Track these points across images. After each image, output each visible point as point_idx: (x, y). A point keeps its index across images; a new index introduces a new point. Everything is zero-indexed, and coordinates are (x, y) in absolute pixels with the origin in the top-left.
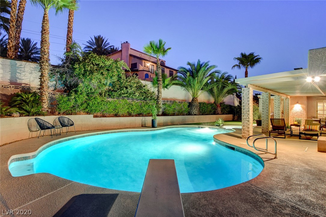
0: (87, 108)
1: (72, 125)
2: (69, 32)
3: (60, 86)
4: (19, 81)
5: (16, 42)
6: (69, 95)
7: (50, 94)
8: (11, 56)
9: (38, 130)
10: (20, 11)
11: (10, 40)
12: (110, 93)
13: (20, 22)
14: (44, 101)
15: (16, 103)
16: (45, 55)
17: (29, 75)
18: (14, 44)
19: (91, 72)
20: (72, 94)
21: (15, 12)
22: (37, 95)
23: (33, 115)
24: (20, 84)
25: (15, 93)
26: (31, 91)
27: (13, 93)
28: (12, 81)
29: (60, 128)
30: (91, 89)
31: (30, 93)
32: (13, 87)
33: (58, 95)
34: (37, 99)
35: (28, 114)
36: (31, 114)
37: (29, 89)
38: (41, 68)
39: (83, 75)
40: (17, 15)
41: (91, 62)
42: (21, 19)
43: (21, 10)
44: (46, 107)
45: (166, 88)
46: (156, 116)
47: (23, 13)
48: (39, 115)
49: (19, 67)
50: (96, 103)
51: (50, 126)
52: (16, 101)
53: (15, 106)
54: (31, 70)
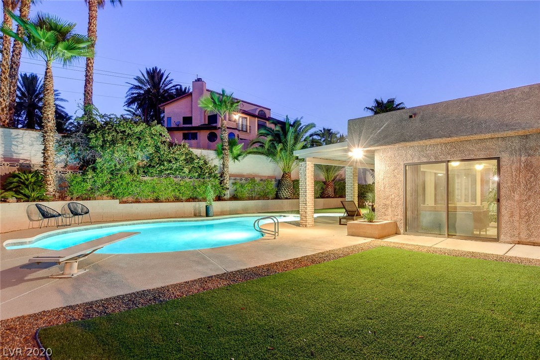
0: (110, 190)
1: (87, 213)
2: (88, 82)
3: (73, 162)
4: (15, 156)
5: (11, 98)
6: (83, 174)
7: (58, 172)
8: (3, 120)
9: (41, 220)
10: (15, 54)
11: (2, 99)
12: (146, 169)
13: (16, 70)
14: (49, 183)
15: (12, 186)
16: (49, 122)
17: (30, 148)
18: (7, 104)
19: (113, 142)
20: (87, 173)
21: (8, 60)
22: (40, 175)
23: (34, 201)
24: (17, 160)
25: (10, 173)
26: (32, 169)
27: (7, 173)
28: (7, 157)
29: (70, 218)
30: (115, 166)
31: (30, 172)
32: (8, 165)
33: (69, 175)
34: (40, 180)
35: (28, 198)
36: (31, 199)
37: (29, 166)
38: (44, 140)
39: (102, 147)
40: (11, 59)
41: (113, 129)
42: (17, 65)
43: (17, 52)
44: (51, 190)
45: (237, 159)
46: (212, 200)
47: (19, 56)
48: (43, 200)
49: (16, 137)
50: (124, 183)
51: (55, 213)
52: (11, 183)
53: (11, 190)
54: (32, 141)
